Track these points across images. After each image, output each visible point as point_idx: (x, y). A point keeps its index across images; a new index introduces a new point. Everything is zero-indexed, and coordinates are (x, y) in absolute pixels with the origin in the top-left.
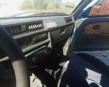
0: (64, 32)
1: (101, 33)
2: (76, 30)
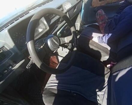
0: (76, 10)
1: (107, 4)
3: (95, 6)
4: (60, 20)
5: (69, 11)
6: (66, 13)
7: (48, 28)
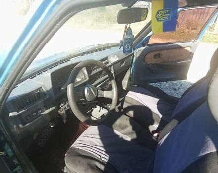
0: (124, 64)
1: (163, 62)
2: (136, 60)
3: (148, 63)
4: (103, 73)
5: (114, 64)
6: (111, 66)
7: (88, 78)
